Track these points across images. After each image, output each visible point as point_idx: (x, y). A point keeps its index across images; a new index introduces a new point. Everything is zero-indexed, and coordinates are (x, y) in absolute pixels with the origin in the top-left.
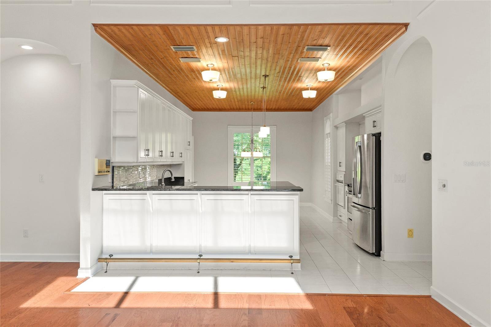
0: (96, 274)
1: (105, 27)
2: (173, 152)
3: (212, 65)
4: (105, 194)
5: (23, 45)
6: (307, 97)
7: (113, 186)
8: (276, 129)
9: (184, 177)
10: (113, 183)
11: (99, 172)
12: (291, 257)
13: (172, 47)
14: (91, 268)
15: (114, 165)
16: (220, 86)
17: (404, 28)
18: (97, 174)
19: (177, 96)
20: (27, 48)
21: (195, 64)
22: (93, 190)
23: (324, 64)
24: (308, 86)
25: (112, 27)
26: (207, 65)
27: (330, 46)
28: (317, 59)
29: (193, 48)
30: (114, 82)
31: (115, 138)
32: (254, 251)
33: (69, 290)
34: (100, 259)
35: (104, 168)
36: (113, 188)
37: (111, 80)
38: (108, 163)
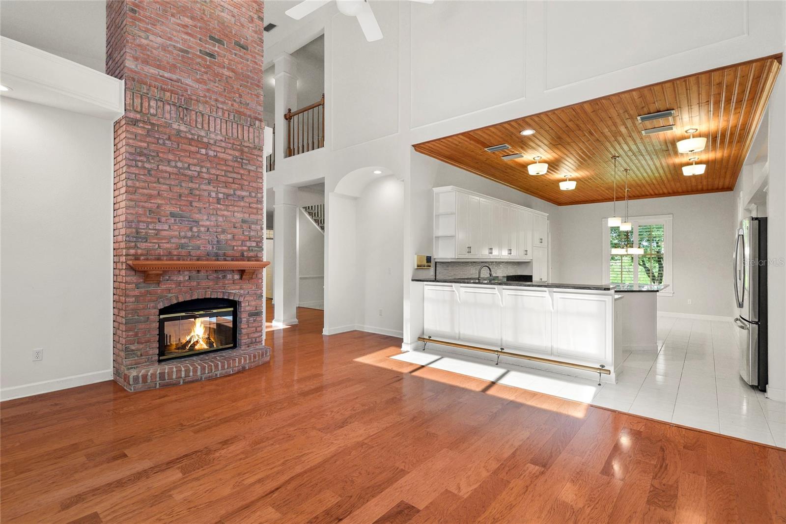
0: (416, 349)
1: (422, 146)
2: (526, 251)
3: (540, 158)
4: (426, 285)
5: (375, 171)
6: (691, 174)
7: (436, 279)
8: (672, 218)
9: (532, 276)
10: (436, 276)
11: (418, 266)
12: (603, 366)
13: (486, 149)
14: (411, 344)
15: (437, 260)
16: (569, 177)
17: (776, 61)
18: (416, 268)
19: (529, 193)
20: (378, 172)
21: (519, 160)
22: (413, 280)
23: (687, 130)
24: (691, 160)
25: (427, 144)
26: (534, 158)
27: (673, 109)
28: (670, 127)
29: (506, 146)
30: (436, 190)
31: (438, 238)
32: (557, 353)
33: (389, 357)
34: (420, 339)
35: (425, 263)
36: (435, 280)
37: (434, 189)
38: (429, 259)
